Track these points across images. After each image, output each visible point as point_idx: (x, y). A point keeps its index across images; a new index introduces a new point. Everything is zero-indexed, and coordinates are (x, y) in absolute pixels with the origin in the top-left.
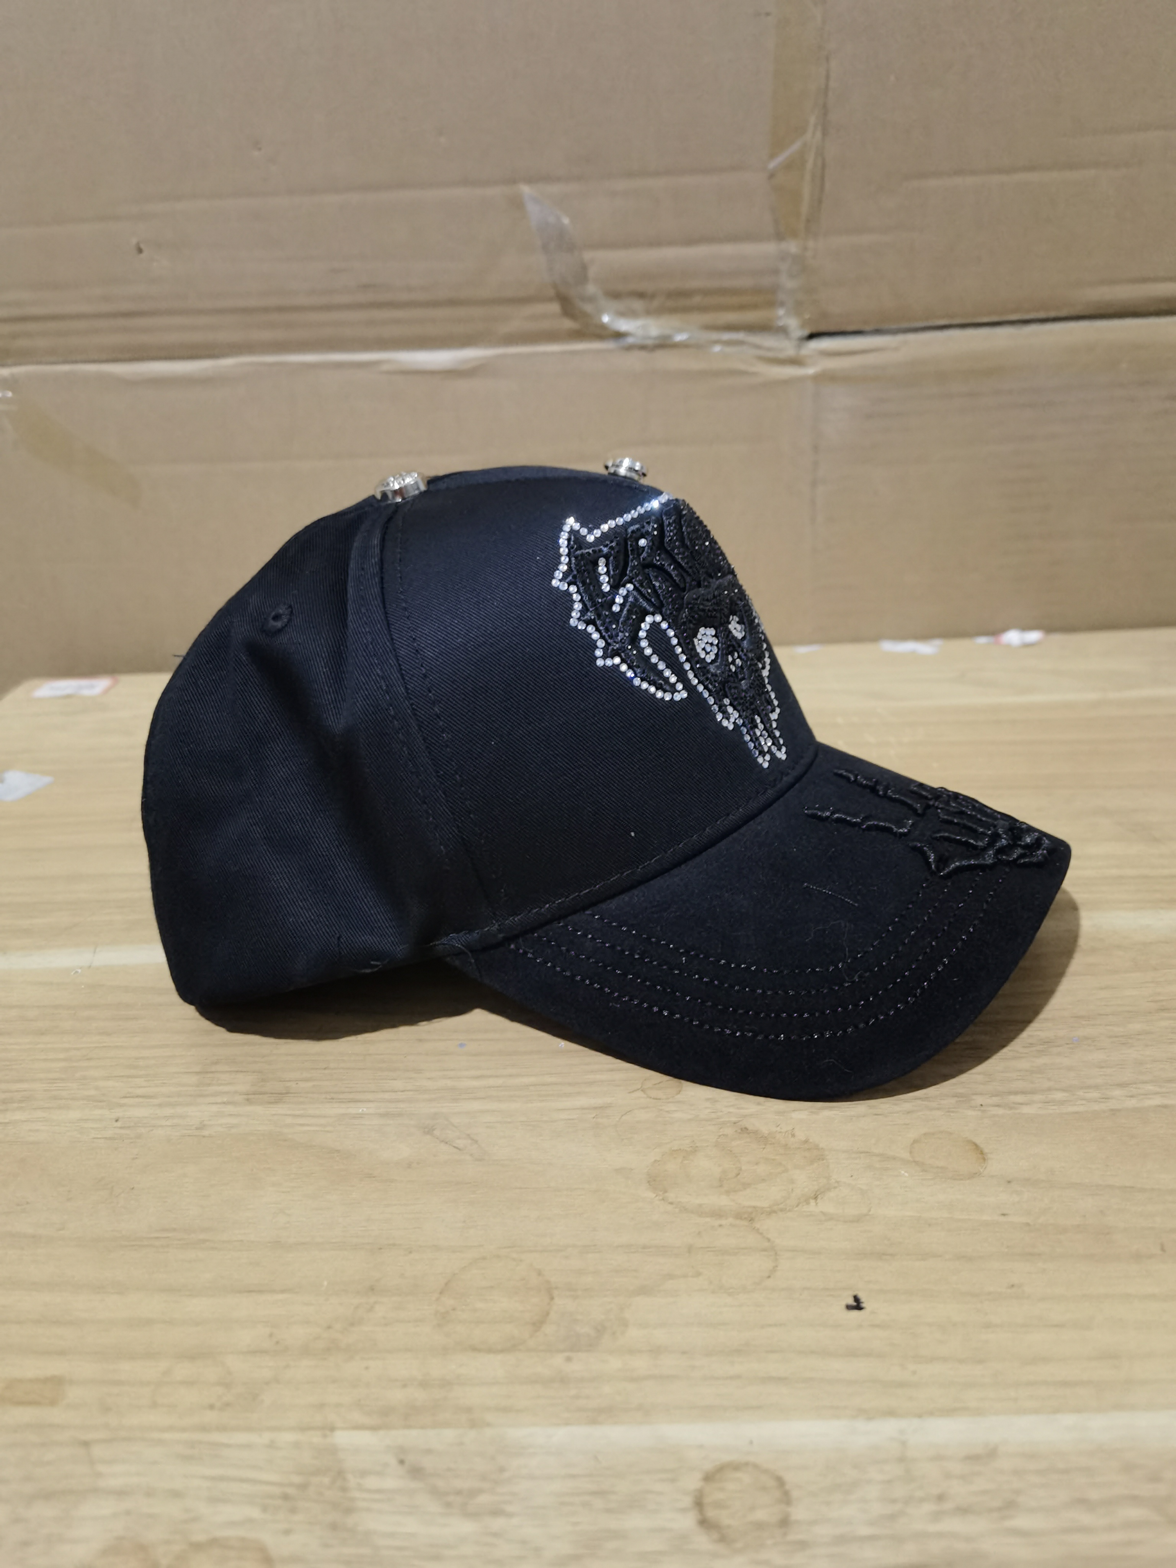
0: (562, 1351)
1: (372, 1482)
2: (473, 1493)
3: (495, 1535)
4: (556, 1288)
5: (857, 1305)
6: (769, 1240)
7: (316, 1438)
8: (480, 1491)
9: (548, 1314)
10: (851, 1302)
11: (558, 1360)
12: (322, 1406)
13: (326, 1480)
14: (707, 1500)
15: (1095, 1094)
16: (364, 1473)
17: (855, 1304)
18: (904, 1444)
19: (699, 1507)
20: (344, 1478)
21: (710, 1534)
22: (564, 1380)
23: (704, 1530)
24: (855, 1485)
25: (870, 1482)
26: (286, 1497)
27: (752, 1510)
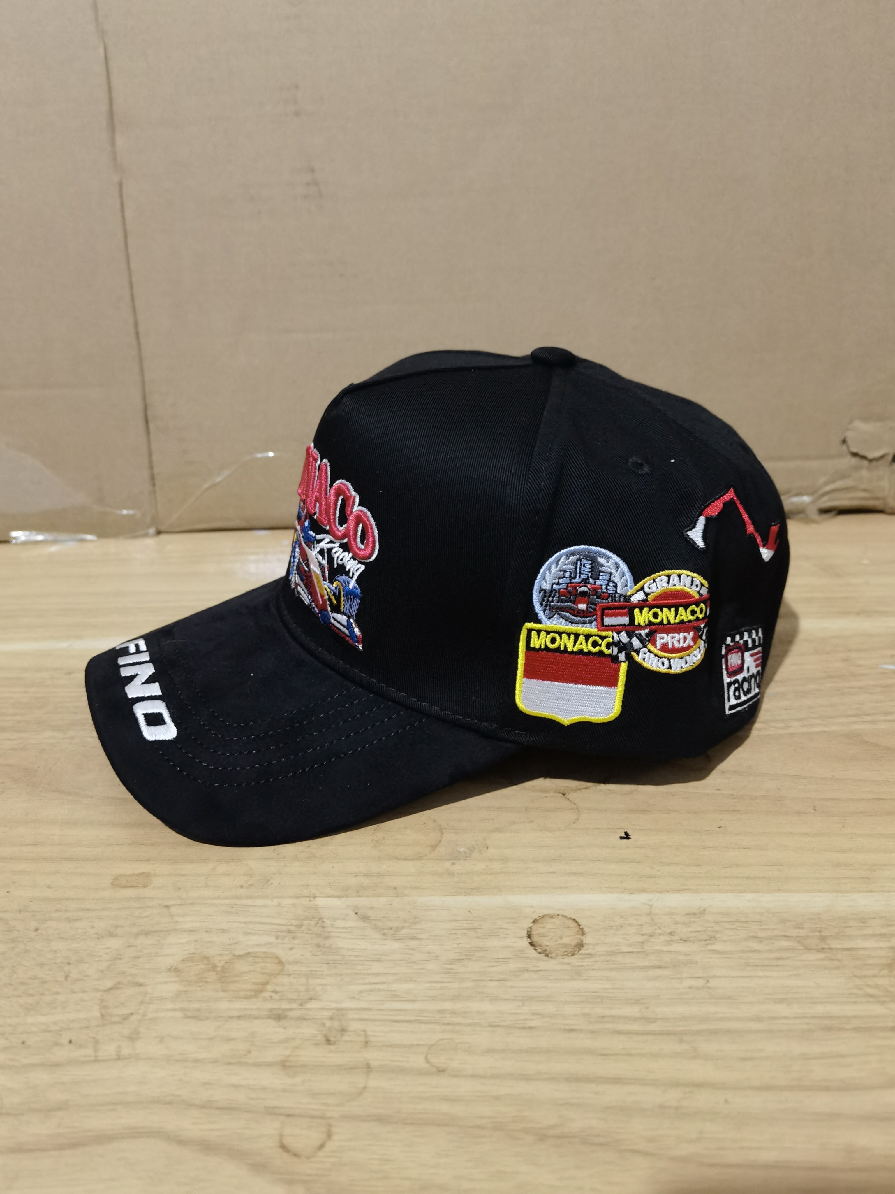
0: (449, 860)
1: (339, 923)
2: (398, 929)
3: (412, 949)
4: (445, 829)
5: (627, 836)
6: (575, 804)
7: (305, 902)
8: (403, 928)
9: (440, 841)
10: (623, 835)
11: (447, 864)
12: (308, 886)
13: (313, 923)
14: (534, 932)
15: (781, 725)
16: (335, 919)
17: (625, 836)
18: (651, 906)
19: (529, 936)
20: (323, 921)
21: (536, 950)
22: (451, 874)
23: (533, 948)
24: (622, 926)
25: (630, 925)
26: (289, 931)
27: (561, 938)
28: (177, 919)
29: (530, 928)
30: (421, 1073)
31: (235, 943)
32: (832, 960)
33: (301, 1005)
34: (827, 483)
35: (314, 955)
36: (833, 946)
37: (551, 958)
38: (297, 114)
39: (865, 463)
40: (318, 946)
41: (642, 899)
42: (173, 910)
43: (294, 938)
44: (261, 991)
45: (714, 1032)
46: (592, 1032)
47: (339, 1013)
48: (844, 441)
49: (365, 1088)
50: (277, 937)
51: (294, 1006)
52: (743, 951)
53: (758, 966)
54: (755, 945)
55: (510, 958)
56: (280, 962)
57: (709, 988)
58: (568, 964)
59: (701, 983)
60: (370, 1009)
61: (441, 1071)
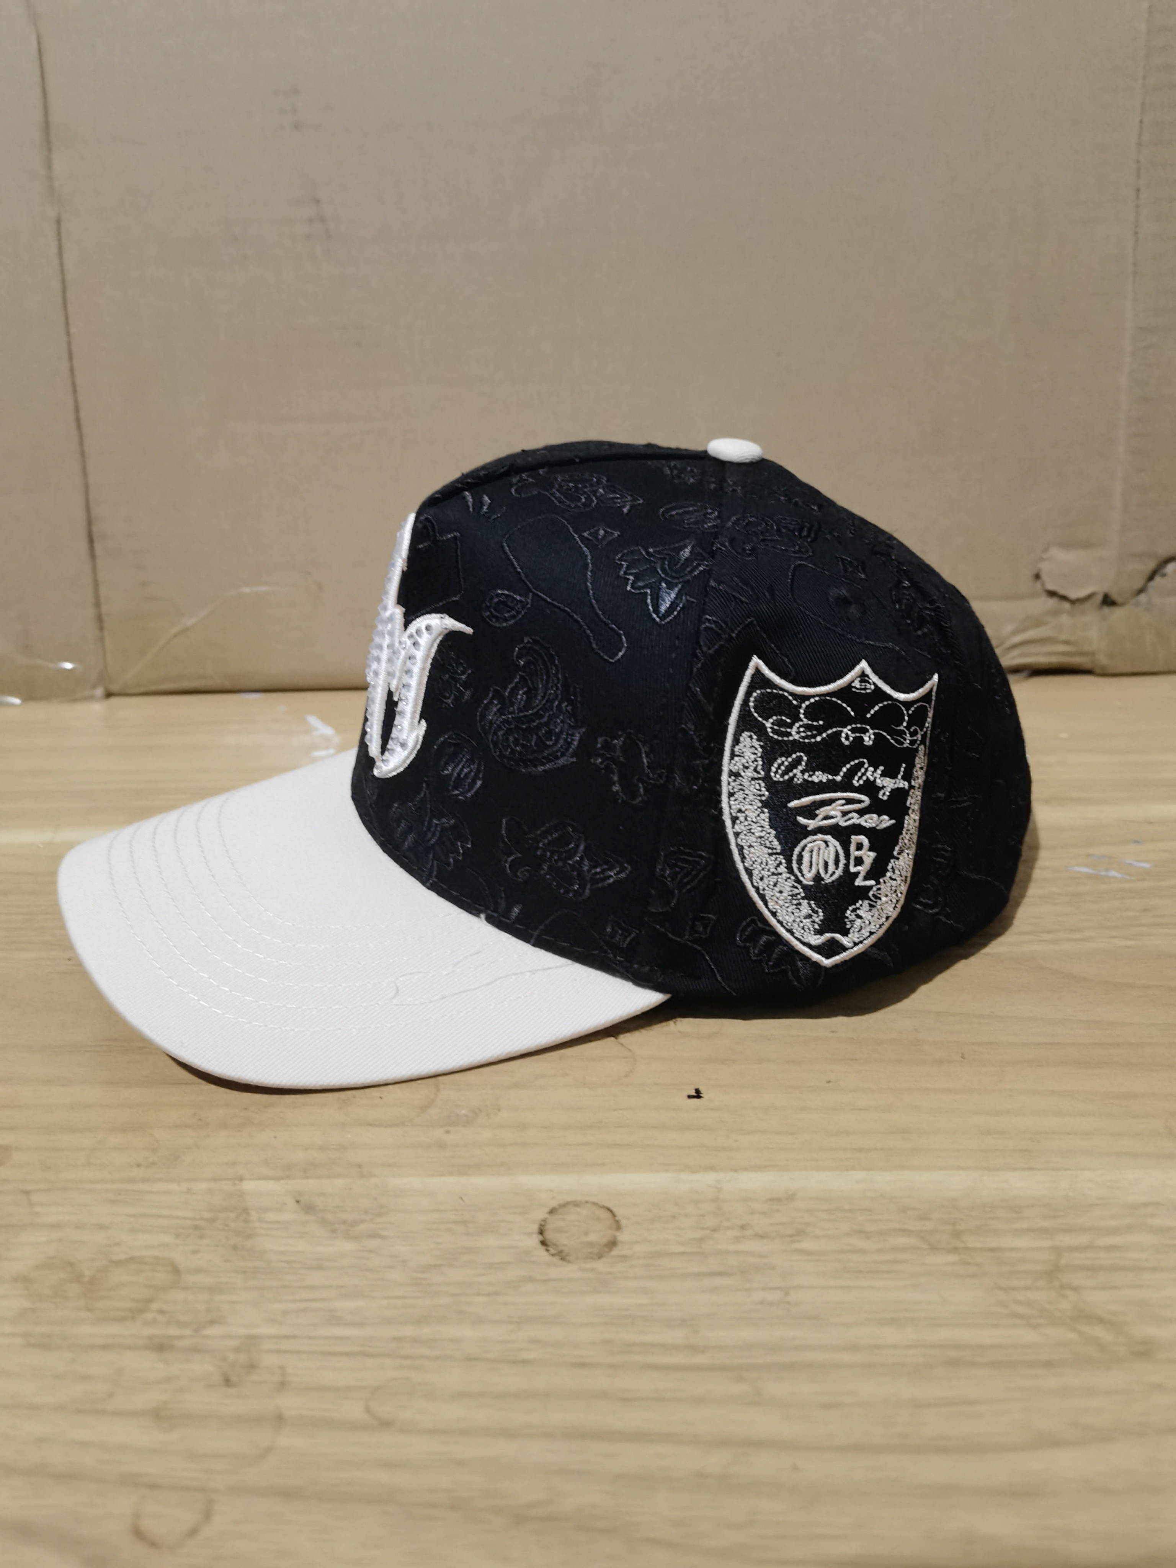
0: (443, 1126)
1: (271, 1216)
2: (355, 1223)
3: (371, 1251)
4: (443, 1083)
5: (698, 1095)
6: (630, 1050)
7: (227, 1186)
8: (362, 1221)
9: (433, 1101)
10: (693, 1093)
11: (439, 1133)
12: (234, 1164)
13: (233, 1215)
14: (549, 1227)
16: (264, 1210)
17: (695, 1094)
18: (719, 1190)
19: (541, 1232)
20: (248, 1214)
21: (547, 1250)
22: (441, 1145)
23: (543, 1248)
24: (674, 1217)
25: (687, 1215)
26: (196, 1228)
27: (586, 1234)
28: (37, 1209)
29: (545, 1220)
30: (355, 1427)
31: (118, 1244)
32: (968, 1264)
33: (196, 1330)
34: (1015, 633)
35: (227, 1261)
36: (970, 1245)
37: (569, 1262)
38: (297, 127)
39: (1066, 605)
40: (235, 1248)
41: (708, 1179)
42: (35, 1198)
43: (201, 1237)
44: (141, 1311)
45: (790, 1367)
46: (613, 1366)
47: (251, 1341)
48: (1037, 576)
49: (269, 1450)
50: (177, 1236)
51: (187, 1332)
52: (842, 1252)
53: (860, 1272)
54: (861, 1243)
55: (509, 1263)
56: (176, 1270)
57: (789, 1303)
58: (593, 1270)
59: (776, 1296)
60: (294, 1337)
61: (385, 1424)
